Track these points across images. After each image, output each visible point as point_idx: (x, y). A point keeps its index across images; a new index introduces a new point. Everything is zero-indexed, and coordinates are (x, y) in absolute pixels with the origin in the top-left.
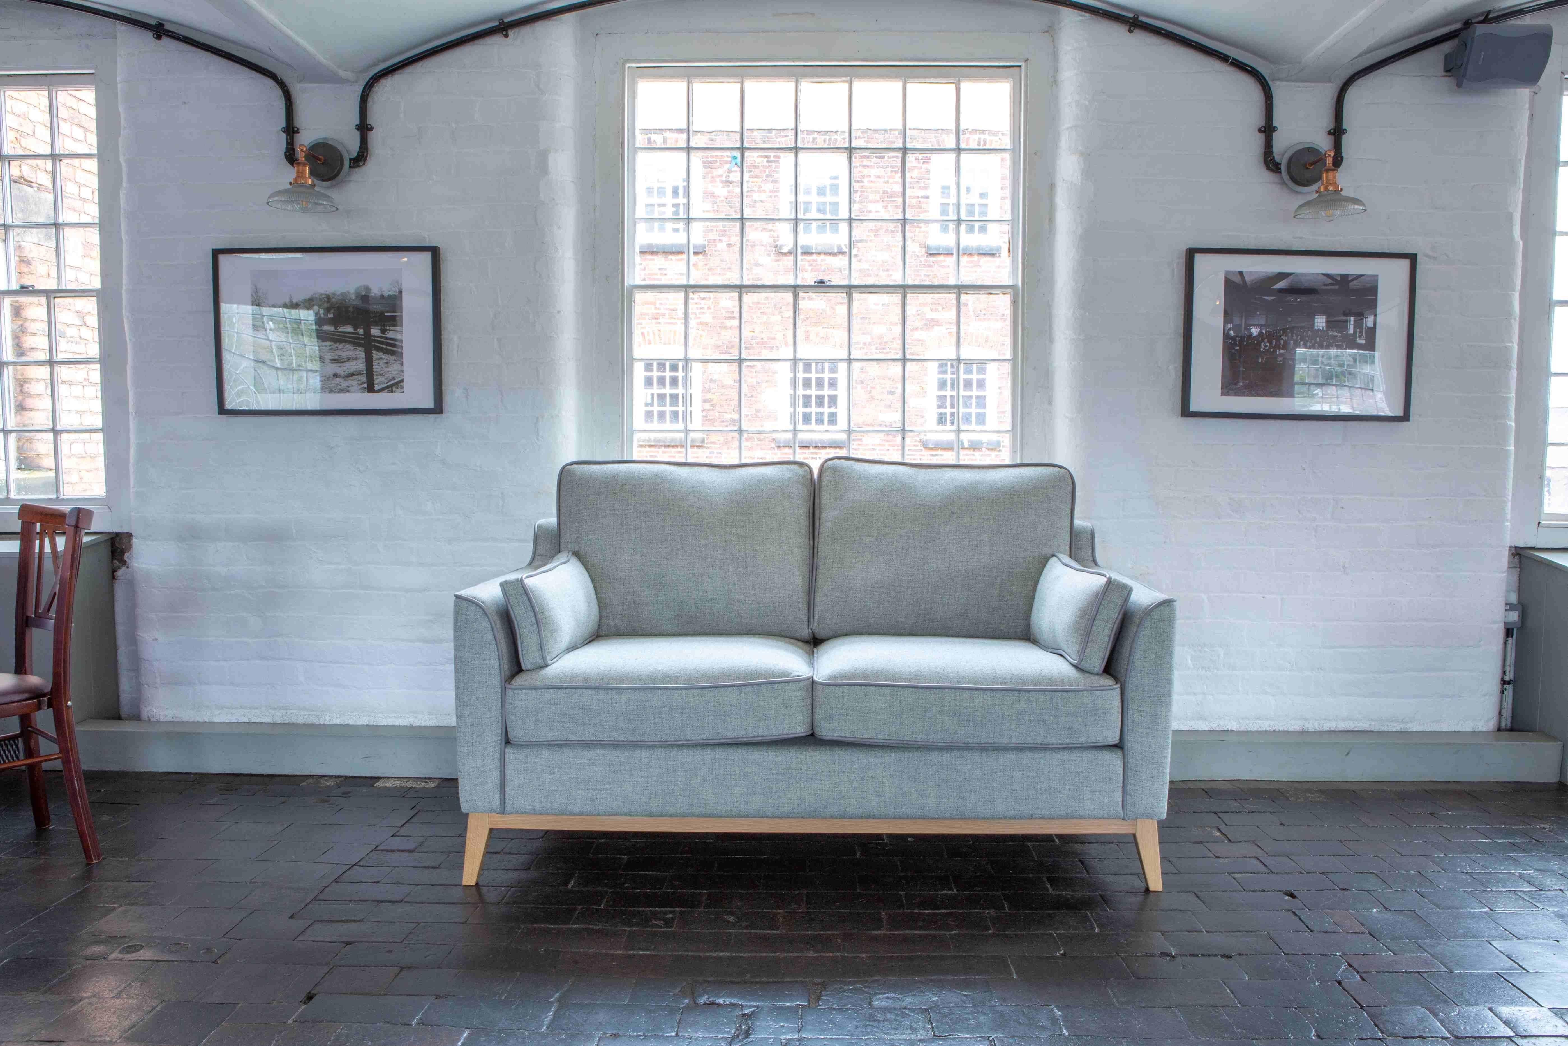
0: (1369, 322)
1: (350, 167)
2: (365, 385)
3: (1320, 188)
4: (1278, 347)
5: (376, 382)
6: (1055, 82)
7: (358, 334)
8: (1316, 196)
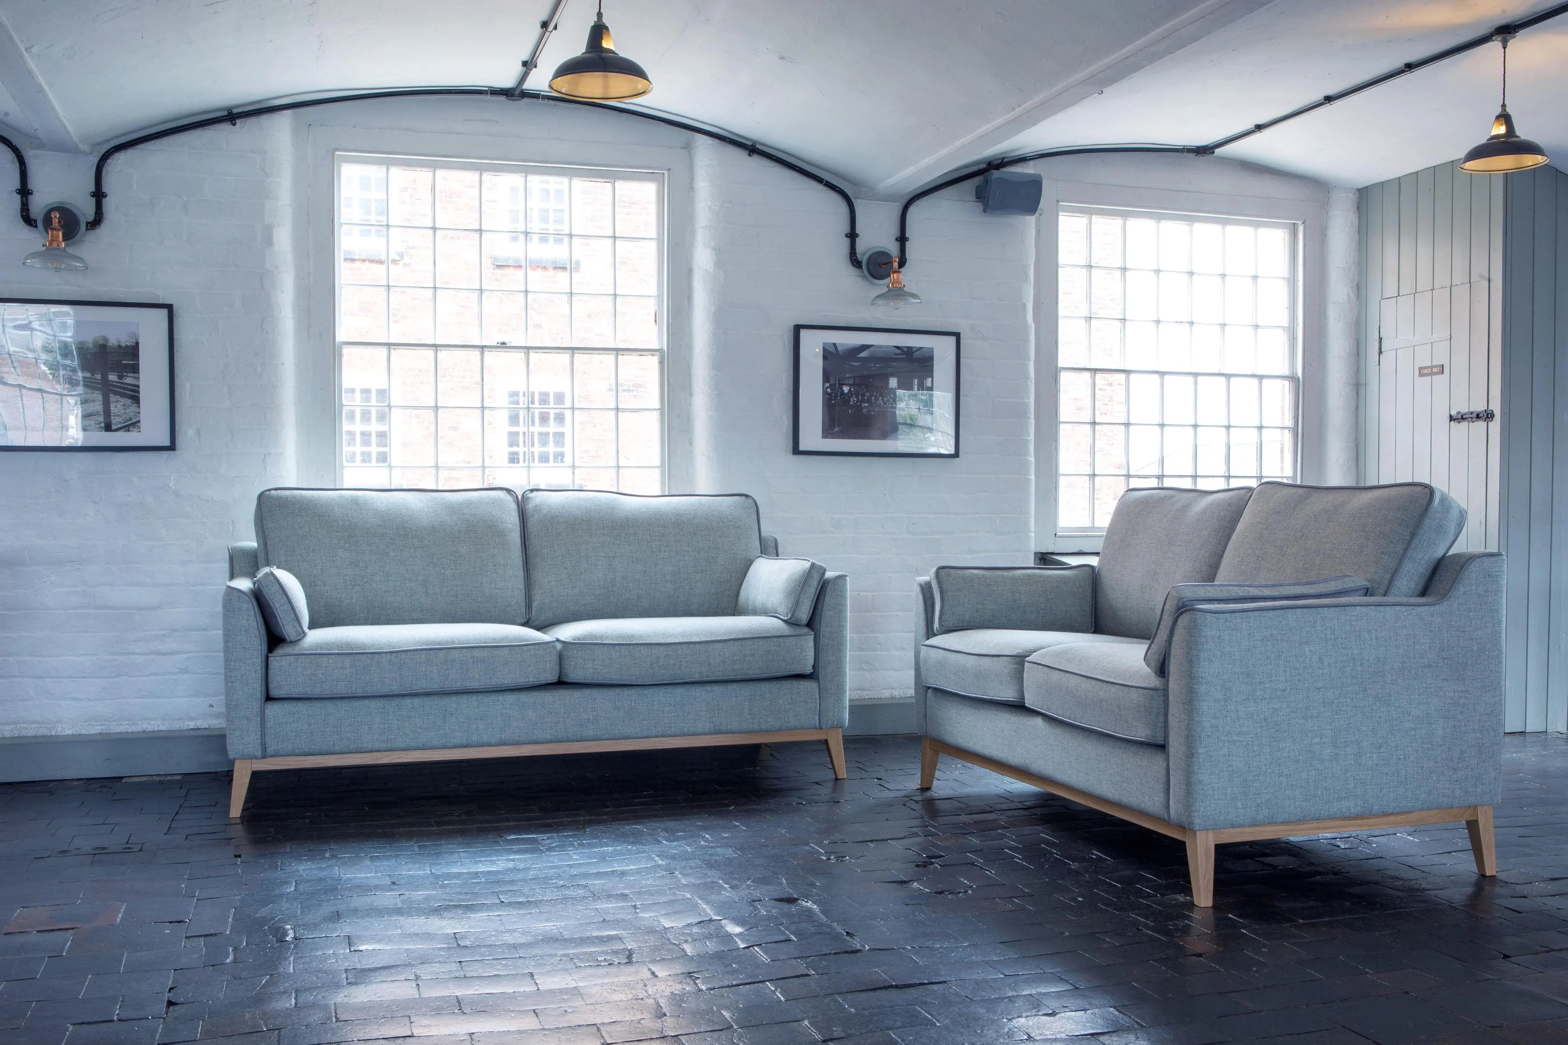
0: (928, 382)
1: (87, 229)
2: (103, 425)
3: (889, 284)
4: (863, 401)
5: (113, 422)
6: (691, 188)
7: (95, 379)
8: (886, 290)
